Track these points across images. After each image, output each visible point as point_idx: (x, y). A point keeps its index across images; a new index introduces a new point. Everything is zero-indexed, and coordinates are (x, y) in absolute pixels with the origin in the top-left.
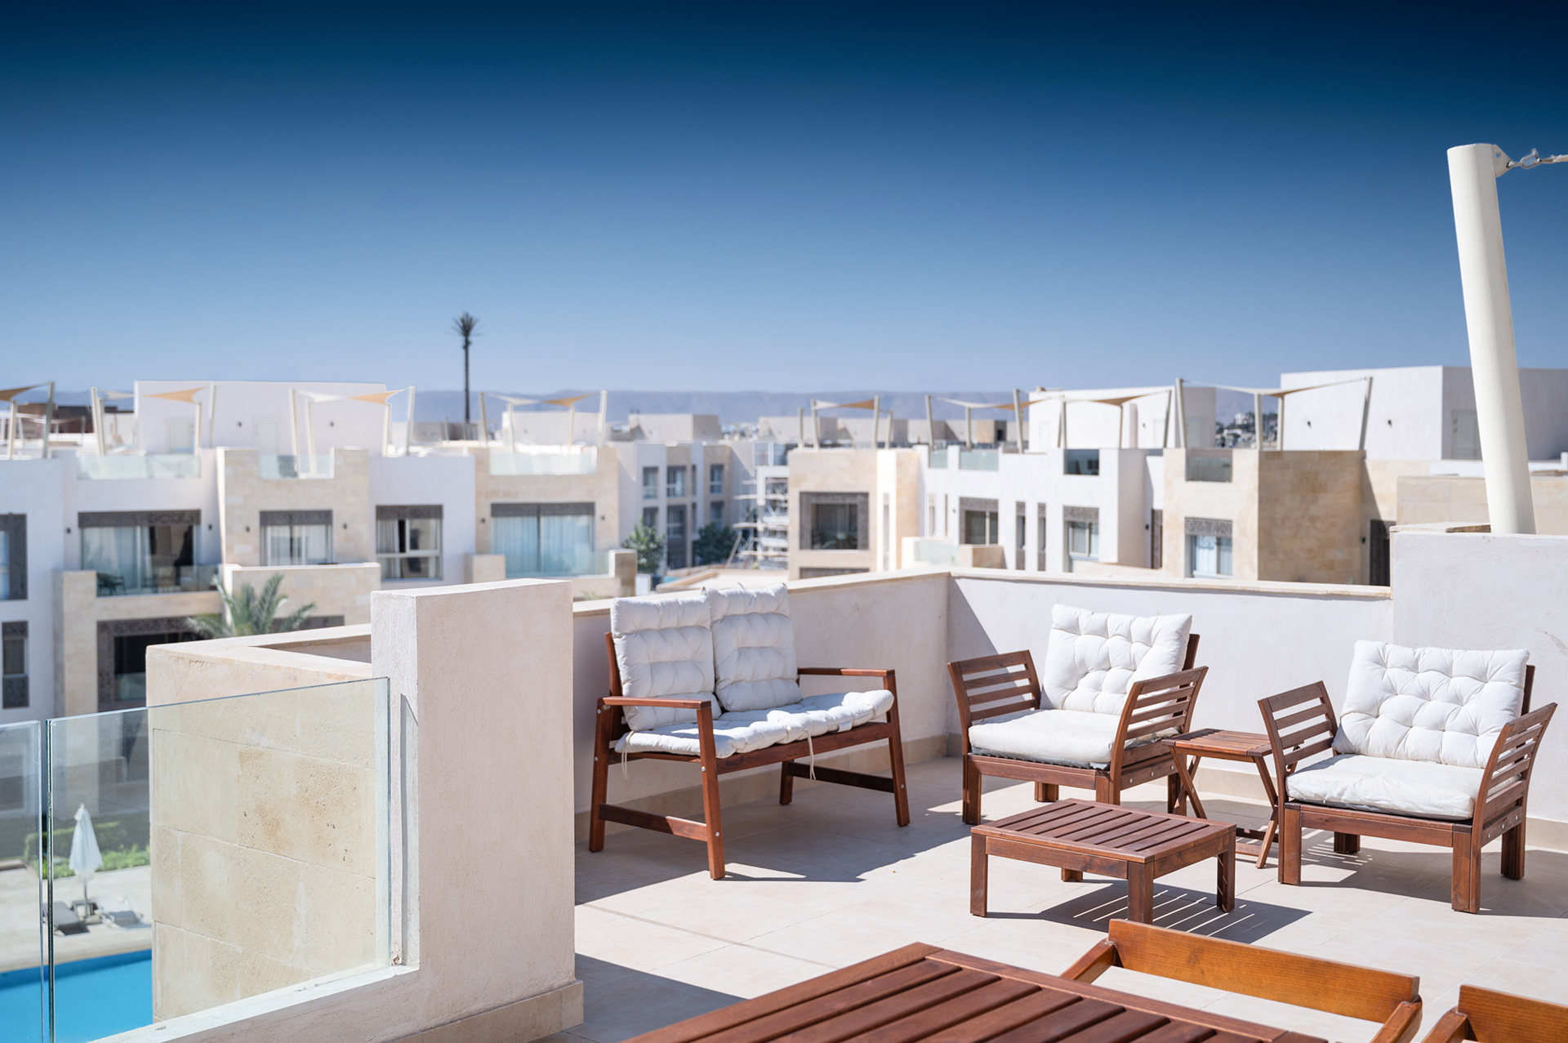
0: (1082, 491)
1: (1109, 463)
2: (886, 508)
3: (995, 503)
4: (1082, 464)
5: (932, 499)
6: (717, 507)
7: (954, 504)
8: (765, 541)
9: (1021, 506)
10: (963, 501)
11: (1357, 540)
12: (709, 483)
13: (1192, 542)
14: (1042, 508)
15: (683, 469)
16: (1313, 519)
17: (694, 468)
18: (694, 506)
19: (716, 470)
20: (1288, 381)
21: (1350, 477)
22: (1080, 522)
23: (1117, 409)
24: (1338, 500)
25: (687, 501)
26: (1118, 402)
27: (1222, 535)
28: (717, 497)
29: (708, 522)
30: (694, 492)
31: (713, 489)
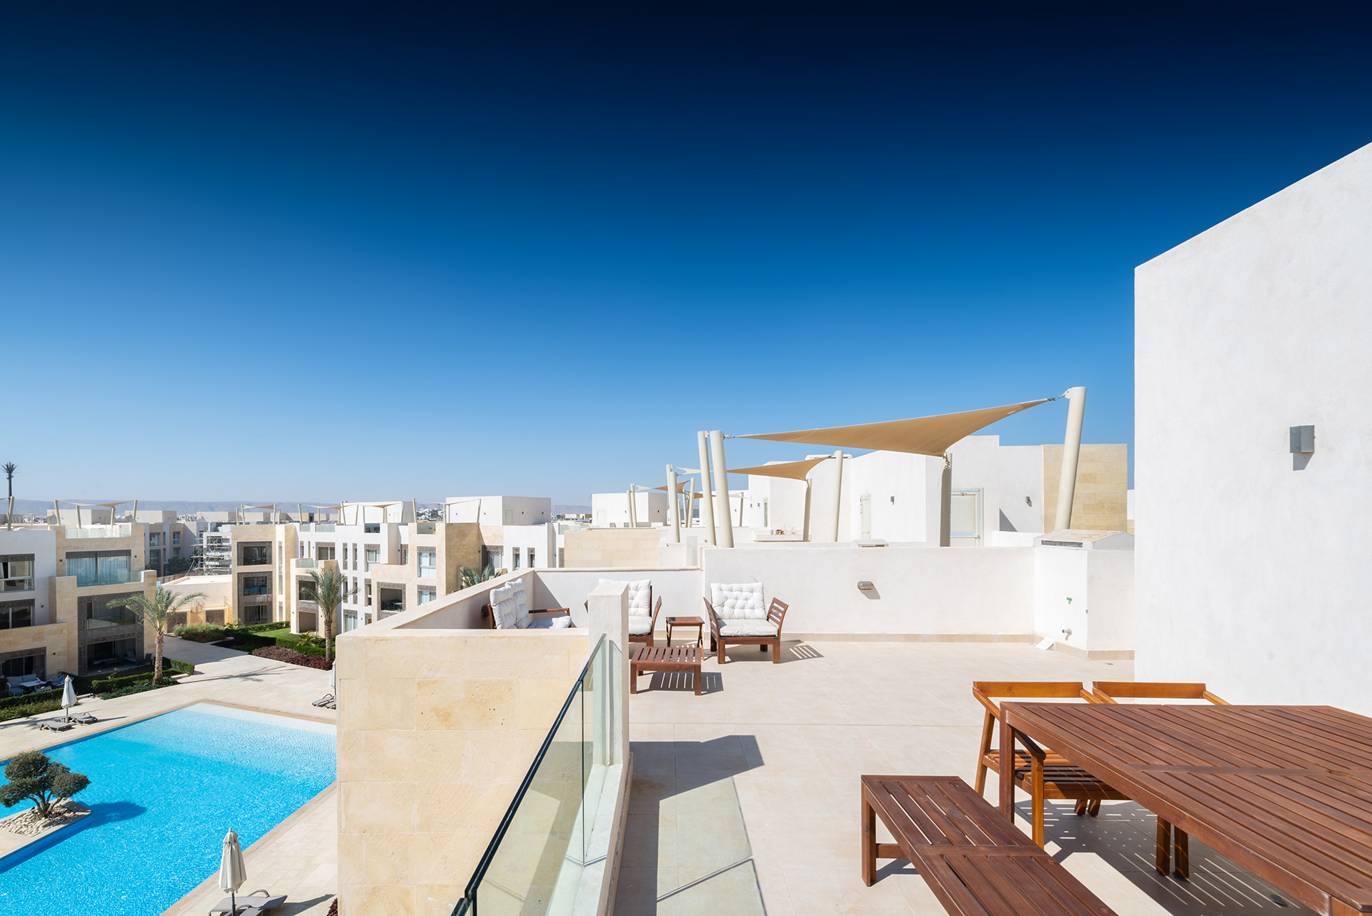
0: (372, 538)
1: (384, 528)
2: (280, 547)
3: (334, 544)
4: (373, 528)
5: (302, 543)
6: (177, 550)
7: (313, 545)
8: (207, 563)
9: (345, 545)
10: (317, 543)
11: (477, 552)
12: (172, 540)
13: (420, 555)
14: (355, 545)
15: (159, 534)
16: (463, 546)
17: (164, 533)
18: (165, 549)
19: (176, 534)
20: (449, 500)
21: (475, 531)
22: (372, 550)
23: (382, 509)
24: (471, 539)
25: (161, 548)
26: (383, 507)
27: (432, 552)
28: (176, 546)
29: (172, 556)
30: (164, 544)
31: (174, 542)
